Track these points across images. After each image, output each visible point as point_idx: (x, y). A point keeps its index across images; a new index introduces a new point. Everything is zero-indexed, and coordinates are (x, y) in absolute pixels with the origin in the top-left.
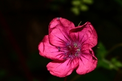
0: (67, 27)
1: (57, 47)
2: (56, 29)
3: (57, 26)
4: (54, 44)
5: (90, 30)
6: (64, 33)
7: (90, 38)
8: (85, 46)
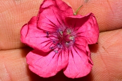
0: (63, 11)
1: (44, 32)
2: (48, 10)
3: (51, 6)
4: (42, 28)
5: (92, 22)
6: (58, 17)
7: (90, 32)
8: (81, 40)
